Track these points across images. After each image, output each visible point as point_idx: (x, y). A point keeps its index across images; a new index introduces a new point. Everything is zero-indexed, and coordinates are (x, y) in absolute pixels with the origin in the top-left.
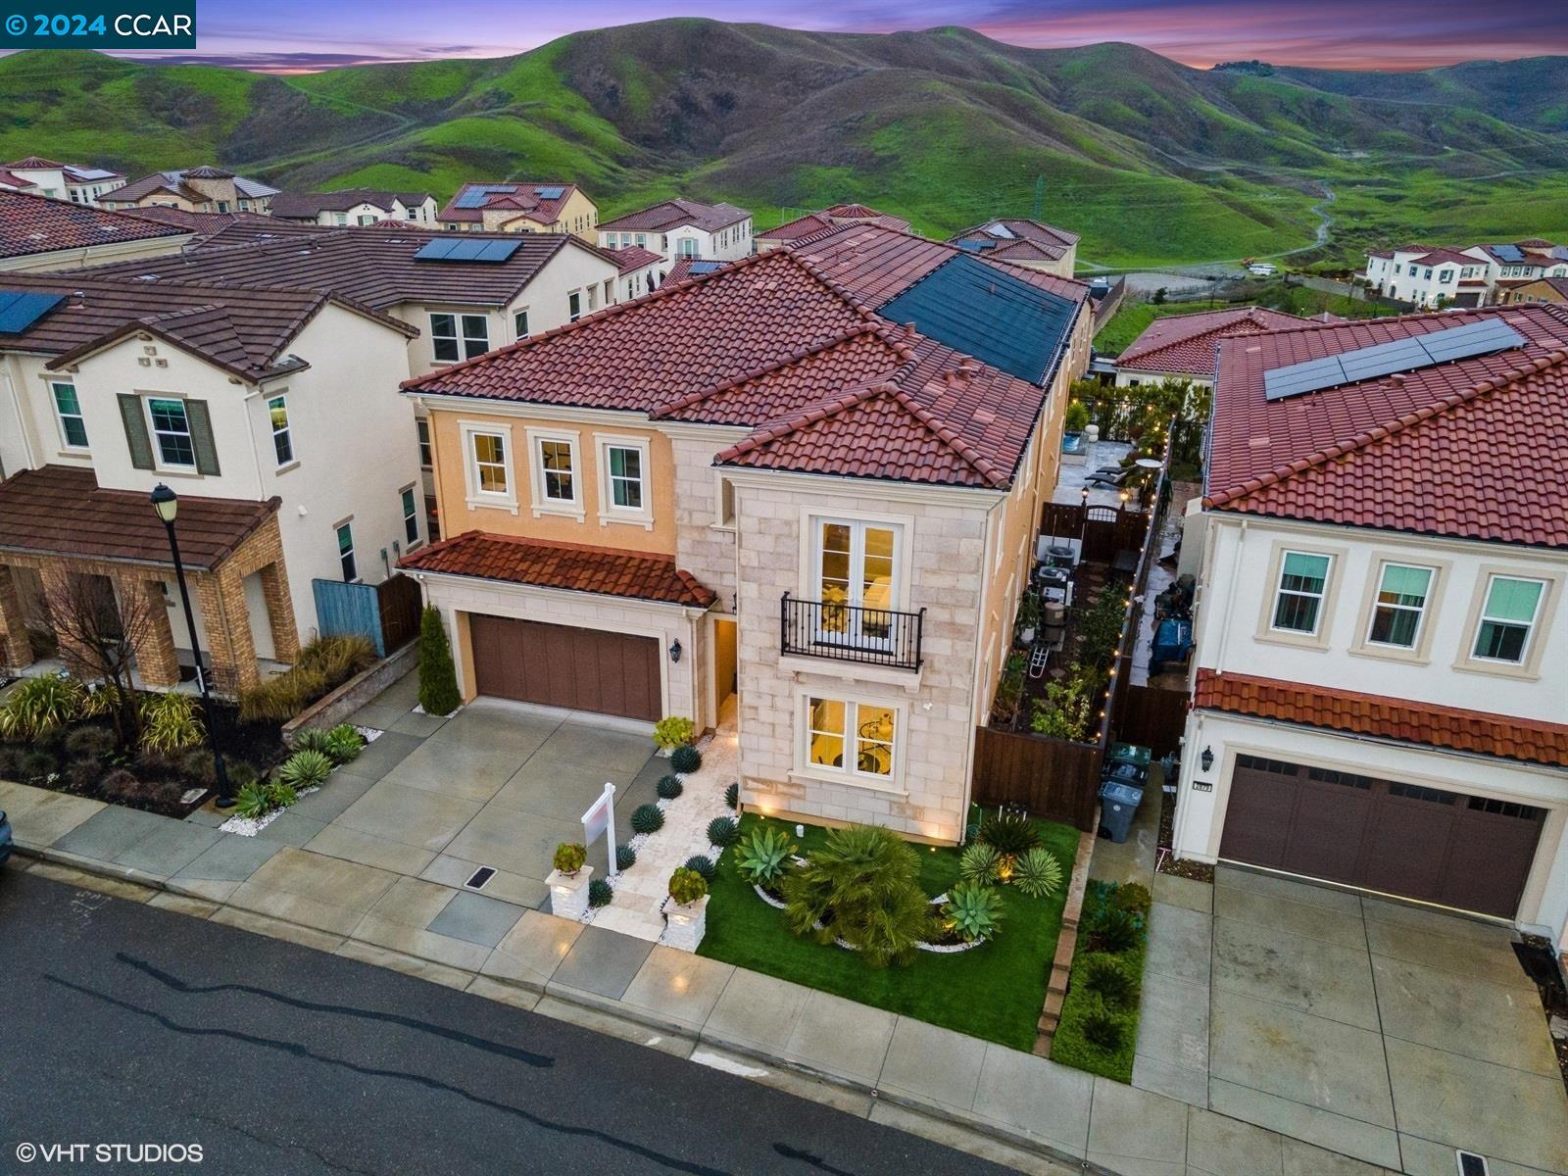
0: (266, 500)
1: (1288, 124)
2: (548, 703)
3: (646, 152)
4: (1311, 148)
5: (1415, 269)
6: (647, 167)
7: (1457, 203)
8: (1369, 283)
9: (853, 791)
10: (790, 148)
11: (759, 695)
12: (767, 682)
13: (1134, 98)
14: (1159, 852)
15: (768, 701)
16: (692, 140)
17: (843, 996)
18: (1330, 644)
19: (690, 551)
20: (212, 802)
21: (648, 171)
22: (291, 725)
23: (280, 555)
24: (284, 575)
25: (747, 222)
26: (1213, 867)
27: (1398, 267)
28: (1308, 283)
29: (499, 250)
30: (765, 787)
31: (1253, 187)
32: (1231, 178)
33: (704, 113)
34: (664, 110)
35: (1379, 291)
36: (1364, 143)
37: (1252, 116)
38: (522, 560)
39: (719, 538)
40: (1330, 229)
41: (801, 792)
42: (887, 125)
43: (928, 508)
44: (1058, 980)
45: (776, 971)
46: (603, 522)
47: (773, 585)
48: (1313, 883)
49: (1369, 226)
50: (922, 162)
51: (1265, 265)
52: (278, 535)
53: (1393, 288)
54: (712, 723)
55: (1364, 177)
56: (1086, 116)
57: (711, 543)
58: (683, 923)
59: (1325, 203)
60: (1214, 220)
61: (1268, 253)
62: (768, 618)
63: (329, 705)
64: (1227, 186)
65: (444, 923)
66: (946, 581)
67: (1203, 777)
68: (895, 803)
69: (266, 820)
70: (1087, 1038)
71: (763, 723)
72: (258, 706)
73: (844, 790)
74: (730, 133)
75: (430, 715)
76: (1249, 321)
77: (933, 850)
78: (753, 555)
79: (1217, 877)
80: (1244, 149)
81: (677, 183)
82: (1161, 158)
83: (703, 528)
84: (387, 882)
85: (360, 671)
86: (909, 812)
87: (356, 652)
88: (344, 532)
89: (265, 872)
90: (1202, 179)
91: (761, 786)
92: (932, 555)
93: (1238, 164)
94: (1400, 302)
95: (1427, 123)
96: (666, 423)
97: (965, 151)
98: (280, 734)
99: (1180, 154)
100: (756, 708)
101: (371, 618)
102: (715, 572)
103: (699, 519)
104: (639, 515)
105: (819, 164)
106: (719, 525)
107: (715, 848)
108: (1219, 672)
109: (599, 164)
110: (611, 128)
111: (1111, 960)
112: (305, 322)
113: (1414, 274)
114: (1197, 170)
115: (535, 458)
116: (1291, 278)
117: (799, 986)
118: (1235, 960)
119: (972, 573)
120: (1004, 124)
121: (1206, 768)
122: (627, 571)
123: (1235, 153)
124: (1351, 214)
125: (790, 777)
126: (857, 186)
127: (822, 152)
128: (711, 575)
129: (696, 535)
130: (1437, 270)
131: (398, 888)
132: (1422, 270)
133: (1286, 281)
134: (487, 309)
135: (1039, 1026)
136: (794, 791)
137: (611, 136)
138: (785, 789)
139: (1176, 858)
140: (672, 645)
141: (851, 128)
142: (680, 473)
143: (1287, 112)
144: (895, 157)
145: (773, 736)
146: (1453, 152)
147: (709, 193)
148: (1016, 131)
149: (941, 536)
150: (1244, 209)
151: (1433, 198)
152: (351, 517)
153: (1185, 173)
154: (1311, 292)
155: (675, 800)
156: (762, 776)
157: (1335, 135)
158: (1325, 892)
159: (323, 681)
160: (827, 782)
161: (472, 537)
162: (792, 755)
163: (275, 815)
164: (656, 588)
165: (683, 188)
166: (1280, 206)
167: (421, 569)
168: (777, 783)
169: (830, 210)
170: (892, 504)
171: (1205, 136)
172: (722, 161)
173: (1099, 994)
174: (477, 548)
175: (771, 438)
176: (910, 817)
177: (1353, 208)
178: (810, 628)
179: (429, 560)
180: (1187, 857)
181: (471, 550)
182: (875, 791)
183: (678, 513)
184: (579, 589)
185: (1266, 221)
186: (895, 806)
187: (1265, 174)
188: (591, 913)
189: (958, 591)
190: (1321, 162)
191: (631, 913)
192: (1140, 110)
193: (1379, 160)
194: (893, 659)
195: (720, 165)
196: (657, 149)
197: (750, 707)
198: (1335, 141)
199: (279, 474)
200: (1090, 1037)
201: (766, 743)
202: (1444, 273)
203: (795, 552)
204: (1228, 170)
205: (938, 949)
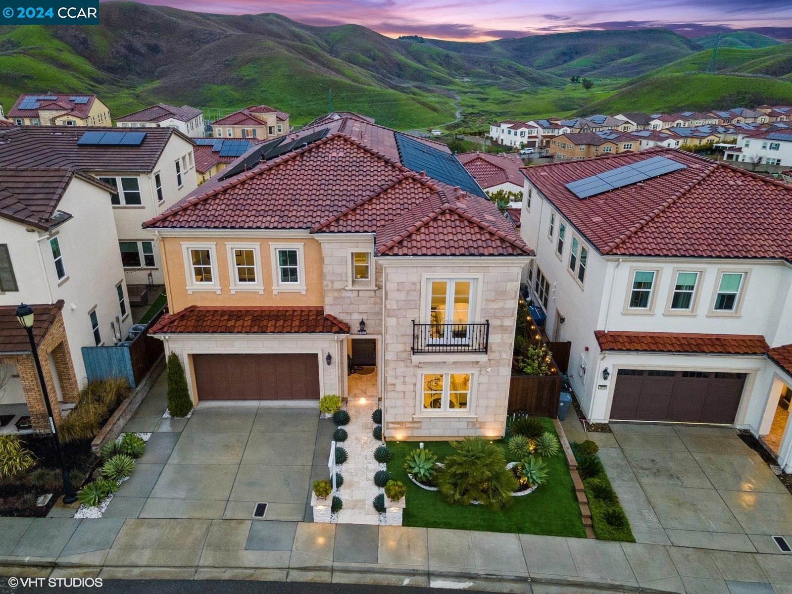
0: (55, 303)
1: (435, 65)
2: (245, 399)
3: (112, 76)
4: (446, 76)
5: (510, 131)
6: (113, 84)
7: (509, 101)
8: (492, 138)
9: (448, 420)
10: (196, 75)
11: (396, 377)
12: (401, 369)
13: (366, 52)
14: (582, 422)
15: (401, 380)
16: (138, 70)
17: (487, 531)
18: (655, 312)
19: (332, 303)
20: (60, 500)
21: (114, 87)
22: (97, 441)
23: (65, 336)
24: (68, 348)
25: (201, 116)
26: (607, 424)
27: (503, 130)
28: (466, 138)
29: (136, 138)
30: (398, 426)
31: (425, 94)
32: (415, 90)
33: (141, 54)
34: (118, 53)
35: (496, 141)
36: (467, 74)
37: (420, 62)
38: (229, 320)
39: (349, 294)
40: (461, 113)
41: (419, 425)
42: (247, 63)
43: (490, 268)
44: (582, 497)
45: (448, 526)
46: (275, 292)
47: (406, 317)
48: (650, 424)
49: (477, 112)
50: (268, 82)
51: (438, 130)
52: (62, 324)
53: (502, 140)
54: (346, 396)
55: (471, 90)
56: (344, 59)
57: (345, 297)
58: (395, 511)
59: (457, 101)
60: (411, 110)
61: (438, 125)
62: (402, 335)
63: (115, 424)
64: (414, 94)
65: (253, 542)
66: (500, 304)
67: (603, 382)
68: (470, 422)
69: (105, 505)
70: (609, 523)
71: (398, 392)
72: (69, 432)
73: (443, 420)
74: (160, 66)
75: (176, 418)
76: (479, 158)
77: (491, 442)
78: (394, 302)
79: (612, 429)
80: (419, 77)
81: (132, 94)
82: (381, 80)
83: (340, 290)
84: (205, 526)
85: (124, 399)
86: (478, 426)
87: (119, 388)
88: (93, 316)
89: (122, 539)
90: (402, 90)
91: (396, 426)
92: (492, 292)
93: (417, 84)
94: (506, 146)
95: (492, 66)
96: (320, 234)
97: (290, 77)
98: (90, 448)
99: (390, 78)
100: (394, 385)
101: (125, 367)
102: (347, 313)
103: (338, 285)
104: (298, 286)
105: (214, 84)
106: (350, 287)
107: (381, 464)
108: (606, 332)
109: (82, 82)
110: (87, 62)
111: (596, 481)
112: (65, 189)
113: (510, 133)
114: (399, 86)
115: (231, 260)
116: (458, 137)
117: (463, 531)
118: (641, 468)
119: (513, 299)
120: (308, 64)
121: (605, 378)
122: (295, 318)
123: (414, 78)
124: (468, 106)
125: (413, 418)
126: (236, 95)
127: (215, 77)
128: (344, 315)
129: (336, 294)
130: (519, 131)
131: (214, 529)
132: (513, 131)
133: (456, 138)
134: (138, 173)
135: (584, 523)
136: (416, 425)
137: (88, 67)
138: (410, 425)
139: (591, 423)
140: (326, 356)
141: (228, 65)
142: (326, 261)
143: (434, 60)
144: (253, 80)
145: (404, 398)
146: (504, 79)
147: (152, 99)
148: (313, 66)
149: (497, 282)
150: (424, 104)
151: (499, 99)
152: (96, 306)
153: (395, 88)
154: (468, 143)
155: (345, 441)
156: (397, 420)
157: (455, 70)
158: (658, 427)
159: (105, 409)
160: (434, 418)
161: (192, 310)
162: (415, 406)
163: (108, 501)
164: (316, 326)
165: (138, 97)
166: (438, 103)
167: (166, 333)
168: (405, 423)
169: (248, 109)
170: (472, 268)
171: (400, 70)
172: (159, 81)
173: (601, 500)
174: (197, 316)
175: (401, 239)
176: (478, 428)
177: (469, 104)
178: (426, 338)
179: (169, 327)
180: (595, 422)
181: (194, 317)
182: (459, 418)
183: (325, 283)
184: (271, 332)
185: (434, 110)
186: (470, 424)
187: (429, 88)
188: (335, 516)
189: (506, 309)
190: (452, 83)
191: (356, 511)
192: (369, 57)
193: (476, 82)
194: (470, 348)
195: (157, 84)
196: (117, 74)
197: (391, 385)
198: (456, 73)
199: (59, 285)
200: (610, 523)
201: (399, 403)
202: (522, 132)
203: (418, 299)
204: (413, 86)
205: (519, 494)
